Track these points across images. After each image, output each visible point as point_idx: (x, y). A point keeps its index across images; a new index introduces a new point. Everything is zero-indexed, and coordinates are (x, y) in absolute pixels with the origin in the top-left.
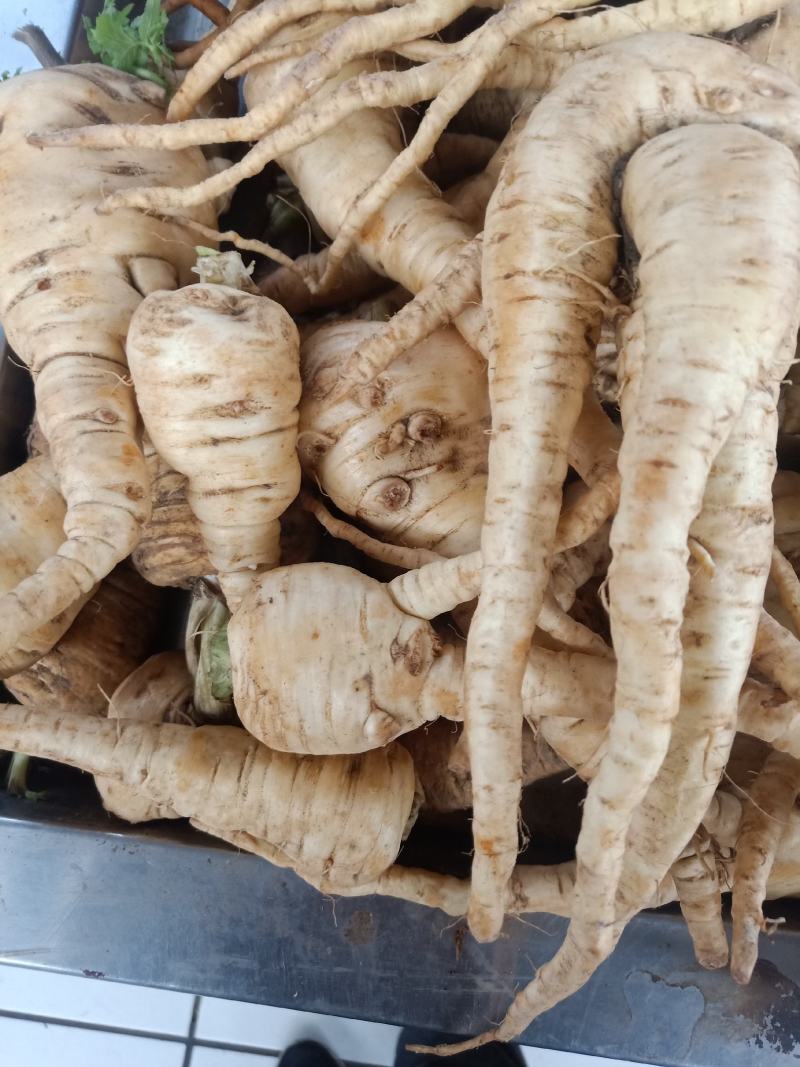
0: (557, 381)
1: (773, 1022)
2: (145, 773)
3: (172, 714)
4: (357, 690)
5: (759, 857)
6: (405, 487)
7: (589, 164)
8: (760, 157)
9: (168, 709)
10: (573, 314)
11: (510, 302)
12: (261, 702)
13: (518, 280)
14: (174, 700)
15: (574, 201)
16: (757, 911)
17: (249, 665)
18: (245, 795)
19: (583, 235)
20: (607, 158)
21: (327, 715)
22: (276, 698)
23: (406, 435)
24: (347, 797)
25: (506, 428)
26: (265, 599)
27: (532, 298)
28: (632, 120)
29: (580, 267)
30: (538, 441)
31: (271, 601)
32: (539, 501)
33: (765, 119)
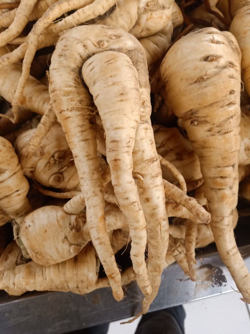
0: (85, 139)
1: (215, 279)
2: (14, 284)
3: (18, 262)
4: (64, 242)
5: (191, 244)
6: (61, 175)
7: (70, 74)
8: (115, 61)
9: (17, 261)
10: (83, 118)
11: (64, 120)
12: (37, 256)
13: (64, 113)
14: (17, 258)
15: (70, 86)
16: (193, 260)
17: (30, 247)
18: (46, 279)
19: (77, 95)
20: (75, 70)
21: (58, 252)
22: (41, 253)
23: (55, 160)
24: (75, 269)
25: (76, 157)
26: (28, 226)
27: (69, 117)
28: (78, 57)
29: (80, 105)
30: (86, 158)
31: (29, 226)
32: (92, 175)
33: (116, 46)
